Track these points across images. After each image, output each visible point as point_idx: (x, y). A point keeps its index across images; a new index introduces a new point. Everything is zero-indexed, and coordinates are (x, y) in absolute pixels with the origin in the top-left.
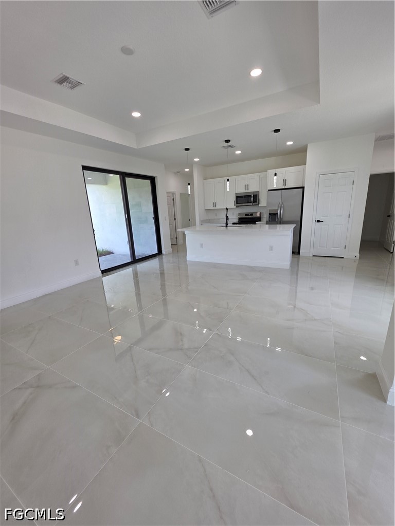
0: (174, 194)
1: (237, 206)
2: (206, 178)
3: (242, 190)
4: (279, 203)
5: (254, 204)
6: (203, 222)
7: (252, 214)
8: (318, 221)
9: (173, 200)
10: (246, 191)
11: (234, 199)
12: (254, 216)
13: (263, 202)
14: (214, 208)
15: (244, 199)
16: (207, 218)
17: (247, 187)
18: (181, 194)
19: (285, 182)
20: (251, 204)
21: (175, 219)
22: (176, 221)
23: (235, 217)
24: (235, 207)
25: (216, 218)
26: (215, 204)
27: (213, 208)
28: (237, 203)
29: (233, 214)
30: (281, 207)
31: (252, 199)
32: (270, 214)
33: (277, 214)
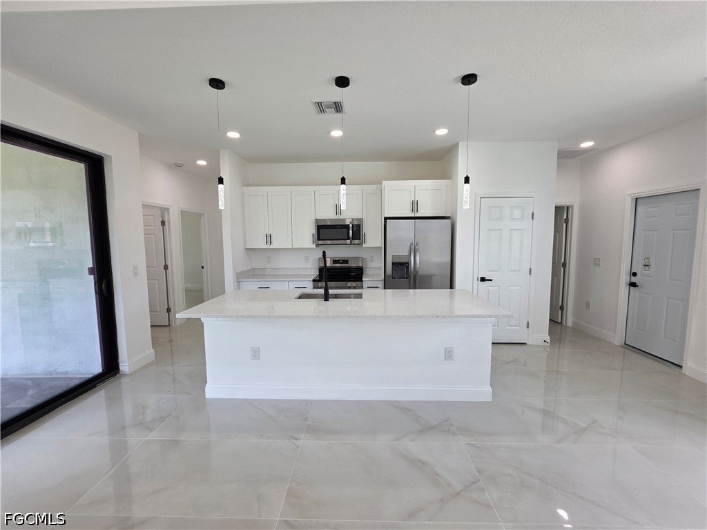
0: (164, 210)
1: (317, 245)
2: (246, 184)
3: (328, 215)
4: (412, 244)
5: (353, 242)
6: (241, 277)
7: (346, 261)
8: (483, 279)
9: (163, 223)
10: (337, 217)
11: (312, 230)
12: (352, 264)
13: (373, 237)
14: (267, 246)
15: (327, 231)
16: (250, 268)
17: (338, 209)
18: (184, 214)
19: (415, 205)
20: (349, 242)
21: (166, 267)
22: (169, 271)
23: (309, 265)
24: (314, 246)
25: (269, 265)
26: (269, 238)
27: (263, 245)
28: (319, 239)
29: (307, 260)
30: (414, 250)
31: (351, 232)
32: (393, 264)
33: (407, 264)
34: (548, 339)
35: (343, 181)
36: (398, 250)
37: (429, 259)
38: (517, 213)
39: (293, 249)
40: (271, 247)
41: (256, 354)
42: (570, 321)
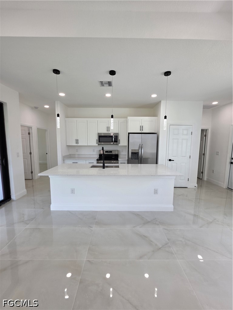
0: (29, 128)
1: (98, 144)
2: (67, 117)
3: (103, 131)
4: (140, 144)
5: (115, 143)
6: (65, 158)
7: (111, 152)
8: (170, 160)
9: (29, 134)
10: (107, 132)
11: (96, 138)
12: (113, 153)
13: (123, 141)
14: (76, 145)
15: (103, 138)
16: (68, 154)
17: (108, 128)
18: (38, 129)
19: (142, 128)
20: (112, 143)
21: (31, 153)
22: (32, 155)
23: (95, 153)
24: (97, 145)
25: (77, 153)
26: (77, 141)
27: (75, 144)
28: (99, 142)
29: (94, 151)
30: (141, 147)
31: (113, 139)
32: (132, 153)
33: (138, 153)
34: (196, 185)
35: (112, 117)
36: (134, 147)
37: (147, 151)
38: (185, 132)
39: (88, 146)
40: (78, 145)
41: (73, 191)
42: (205, 178)
